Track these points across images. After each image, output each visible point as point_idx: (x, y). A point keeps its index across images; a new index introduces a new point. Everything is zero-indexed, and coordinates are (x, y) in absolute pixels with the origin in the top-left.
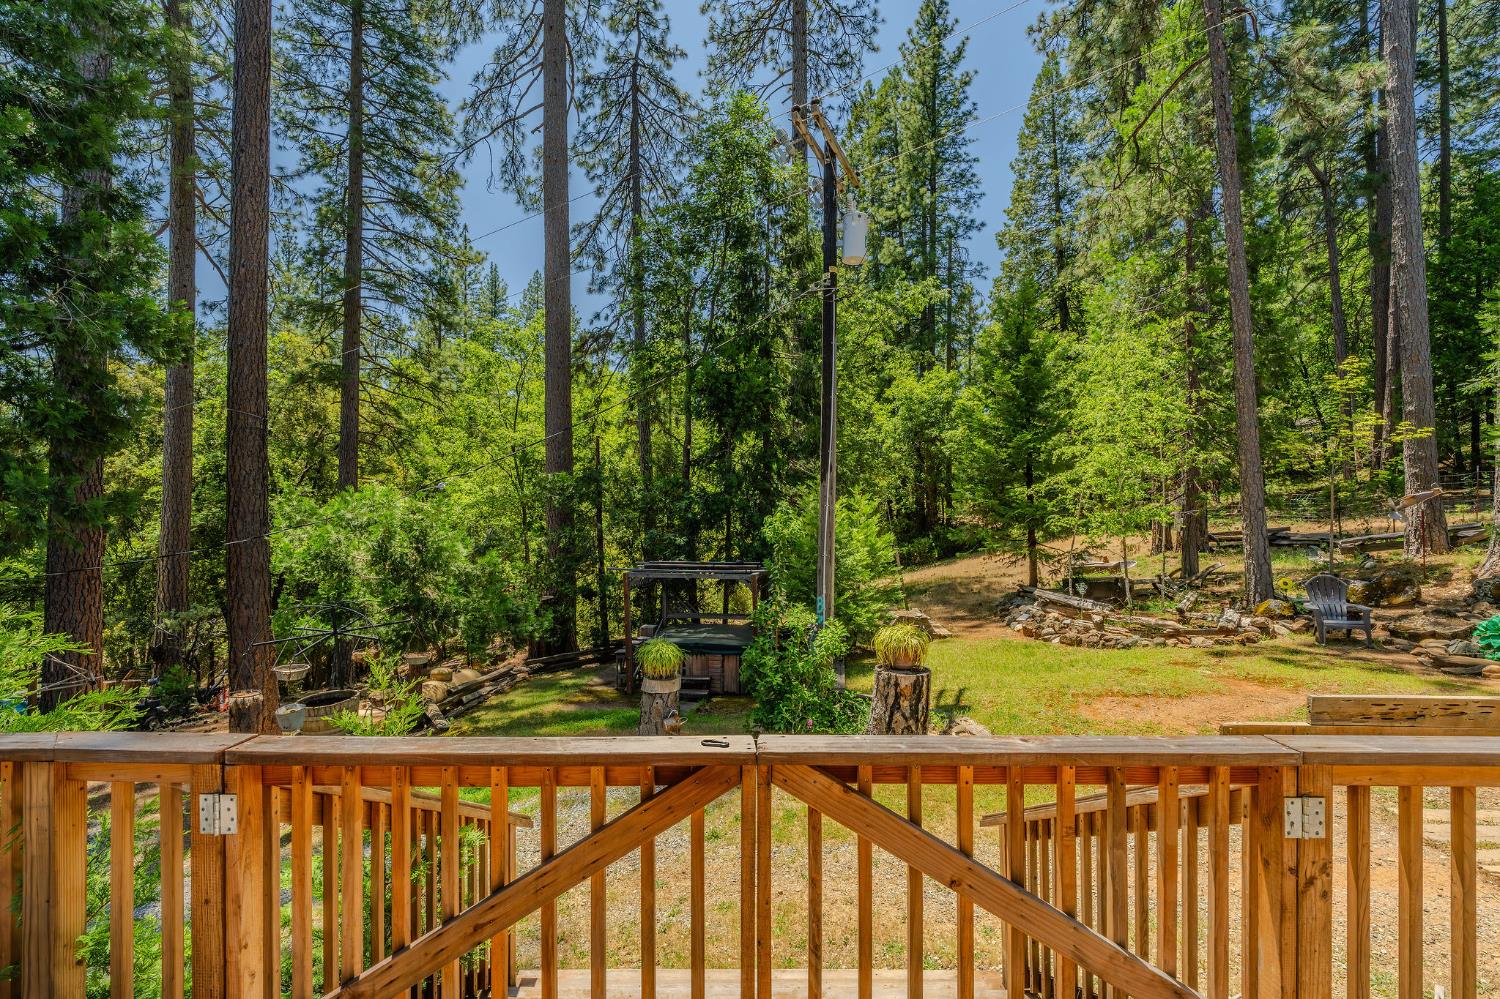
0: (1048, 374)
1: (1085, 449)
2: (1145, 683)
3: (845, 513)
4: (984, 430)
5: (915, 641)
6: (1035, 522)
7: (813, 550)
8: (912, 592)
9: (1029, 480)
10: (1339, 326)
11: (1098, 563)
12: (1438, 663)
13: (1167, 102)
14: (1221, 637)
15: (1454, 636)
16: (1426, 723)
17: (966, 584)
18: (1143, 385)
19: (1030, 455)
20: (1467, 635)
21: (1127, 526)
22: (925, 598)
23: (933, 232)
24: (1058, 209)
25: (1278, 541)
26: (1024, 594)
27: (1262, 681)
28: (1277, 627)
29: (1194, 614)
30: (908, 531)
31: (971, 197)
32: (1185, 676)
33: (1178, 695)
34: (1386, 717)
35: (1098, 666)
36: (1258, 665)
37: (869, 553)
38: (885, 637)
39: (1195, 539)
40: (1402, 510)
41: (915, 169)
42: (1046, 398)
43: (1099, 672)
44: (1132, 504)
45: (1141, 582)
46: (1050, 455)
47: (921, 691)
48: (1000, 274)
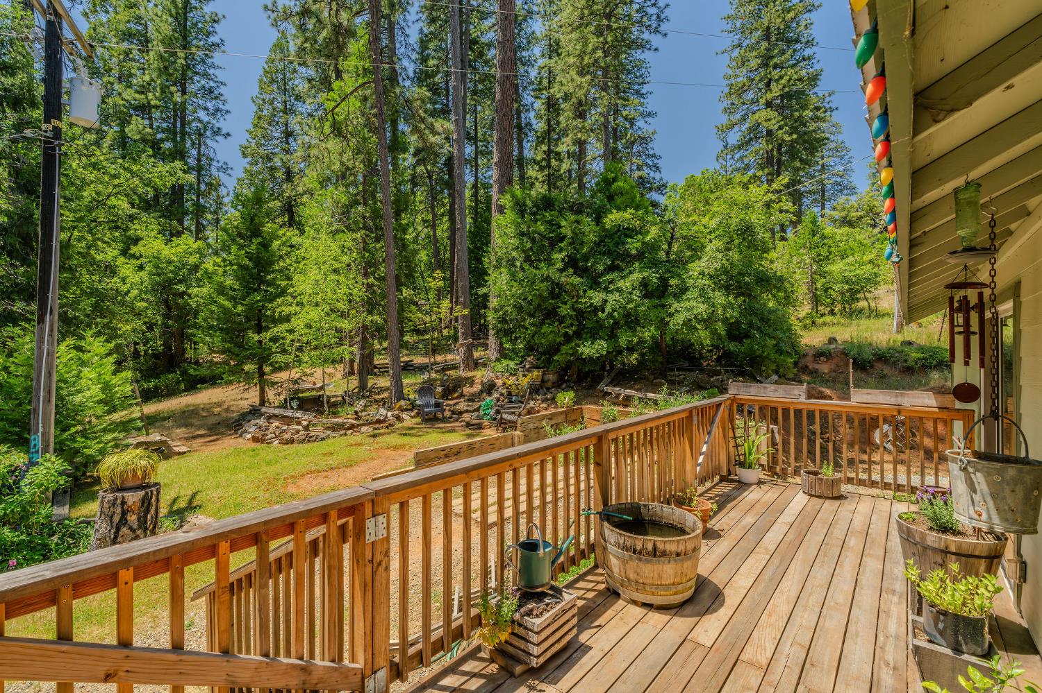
0: (273, 255)
1: (298, 309)
2: (331, 461)
3: (73, 353)
4: (221, 290)
5: (143, 463)
6: (263, 358)
7: (28, 390)
8: (151, 421)
9: (259, 329)
10: (436, 253)
11: (310, 385)
12: (468, 425)
13: (352, 99)
14: (377, 426)
15: (474, 411)
16: (461, 455)
17: (208, 409)
18: (335, 271)
19: (260, 311)
20: (477, 410)
21: (325, 361)
22: (168, 424)
23: (183, 125)
24: (287, 143)
25: (408, 368)
26: (254, 412)
27: (395, 448)
28: (404, 416)
29: (364, 413)
30: (155, 368)
31: (218, 110)
32: (357, 453)
33: (350, 465)
34: (447, 456)
35: (303, 455)
36: (394, 439)
37: (103, 390)
38: (111, 464)
39: (367, 368)
40: (458, 350)
41: (166, 68)
42: (273, 272)
43: (303, 460)
44: (330, 347)
45: (335, 396)
46: (274, 312)
47: (150, 504)
48: (242, 175)
